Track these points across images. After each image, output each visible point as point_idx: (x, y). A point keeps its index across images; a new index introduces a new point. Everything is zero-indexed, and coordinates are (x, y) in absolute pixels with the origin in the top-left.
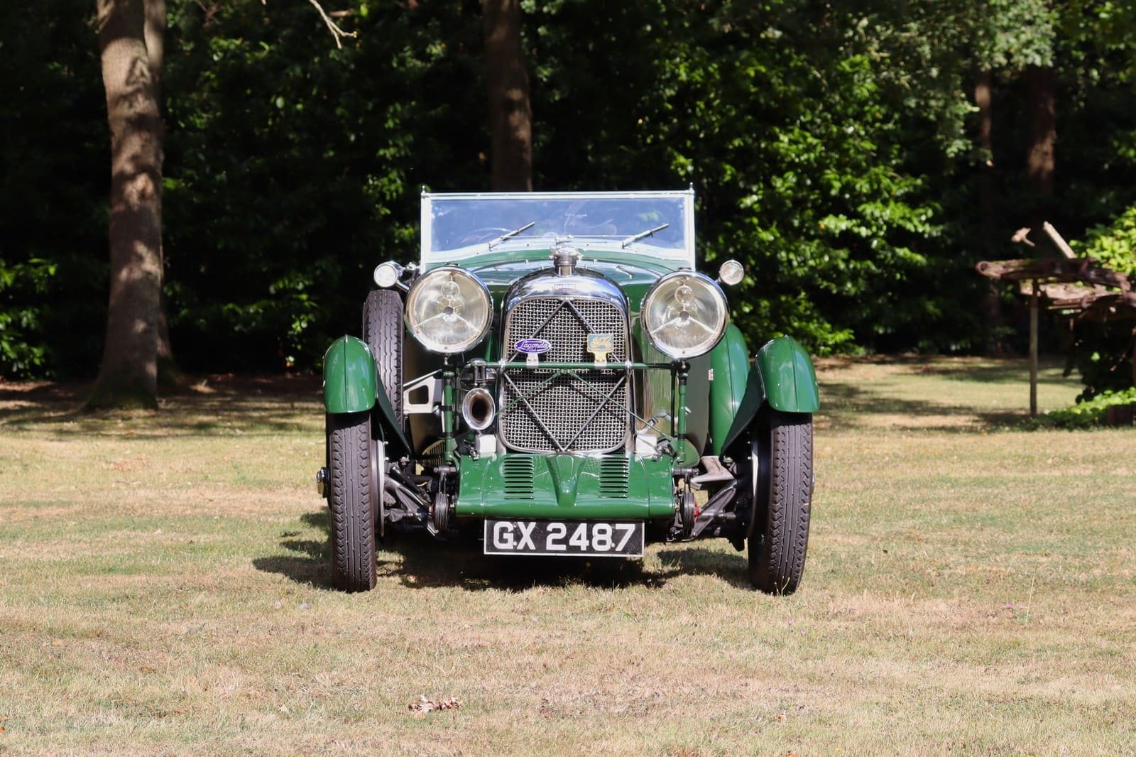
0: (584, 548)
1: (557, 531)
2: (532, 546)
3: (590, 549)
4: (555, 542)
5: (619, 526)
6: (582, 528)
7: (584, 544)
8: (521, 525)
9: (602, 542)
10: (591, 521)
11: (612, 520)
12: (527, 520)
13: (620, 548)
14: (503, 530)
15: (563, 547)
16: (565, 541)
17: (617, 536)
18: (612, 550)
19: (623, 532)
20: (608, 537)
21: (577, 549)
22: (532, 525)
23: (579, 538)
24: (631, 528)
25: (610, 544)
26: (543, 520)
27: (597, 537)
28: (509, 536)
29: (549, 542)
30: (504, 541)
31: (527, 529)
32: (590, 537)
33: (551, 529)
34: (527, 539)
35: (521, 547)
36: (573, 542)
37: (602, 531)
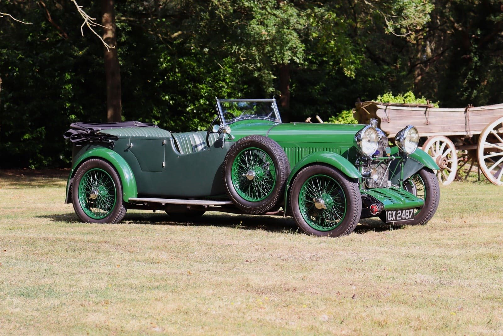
0: (404, 218)
1: (399, 213)
2: (395, 219)
3: (405, 219)
4: (399, 217)
5: (410, 210)
6: (404, 211)
8: (393, 212)
9: (407, 216)
10: (405, 210)
11: (409, 209)
12: (394, 211)
14: (390, 214)
15: (400, 218)
16: (400, 217)
17: (410, 212)
18: (409, 219)
19: (411, 212)
20: (408, 214)
21: (402, 219)
22: (395, 211)
23: (403, 215)
24: (412, 210)
25: (409, 216)
26: (397, 210)
27: (407, 214)
28: (391, 216)
29: (398, 217)
30: (390, 218)
31: (394, 213)
32: (405, 215)
33: (398, 213)
34: (394, 217)
35: (393, 219)
36: (402, 217)
37: (407, 212)
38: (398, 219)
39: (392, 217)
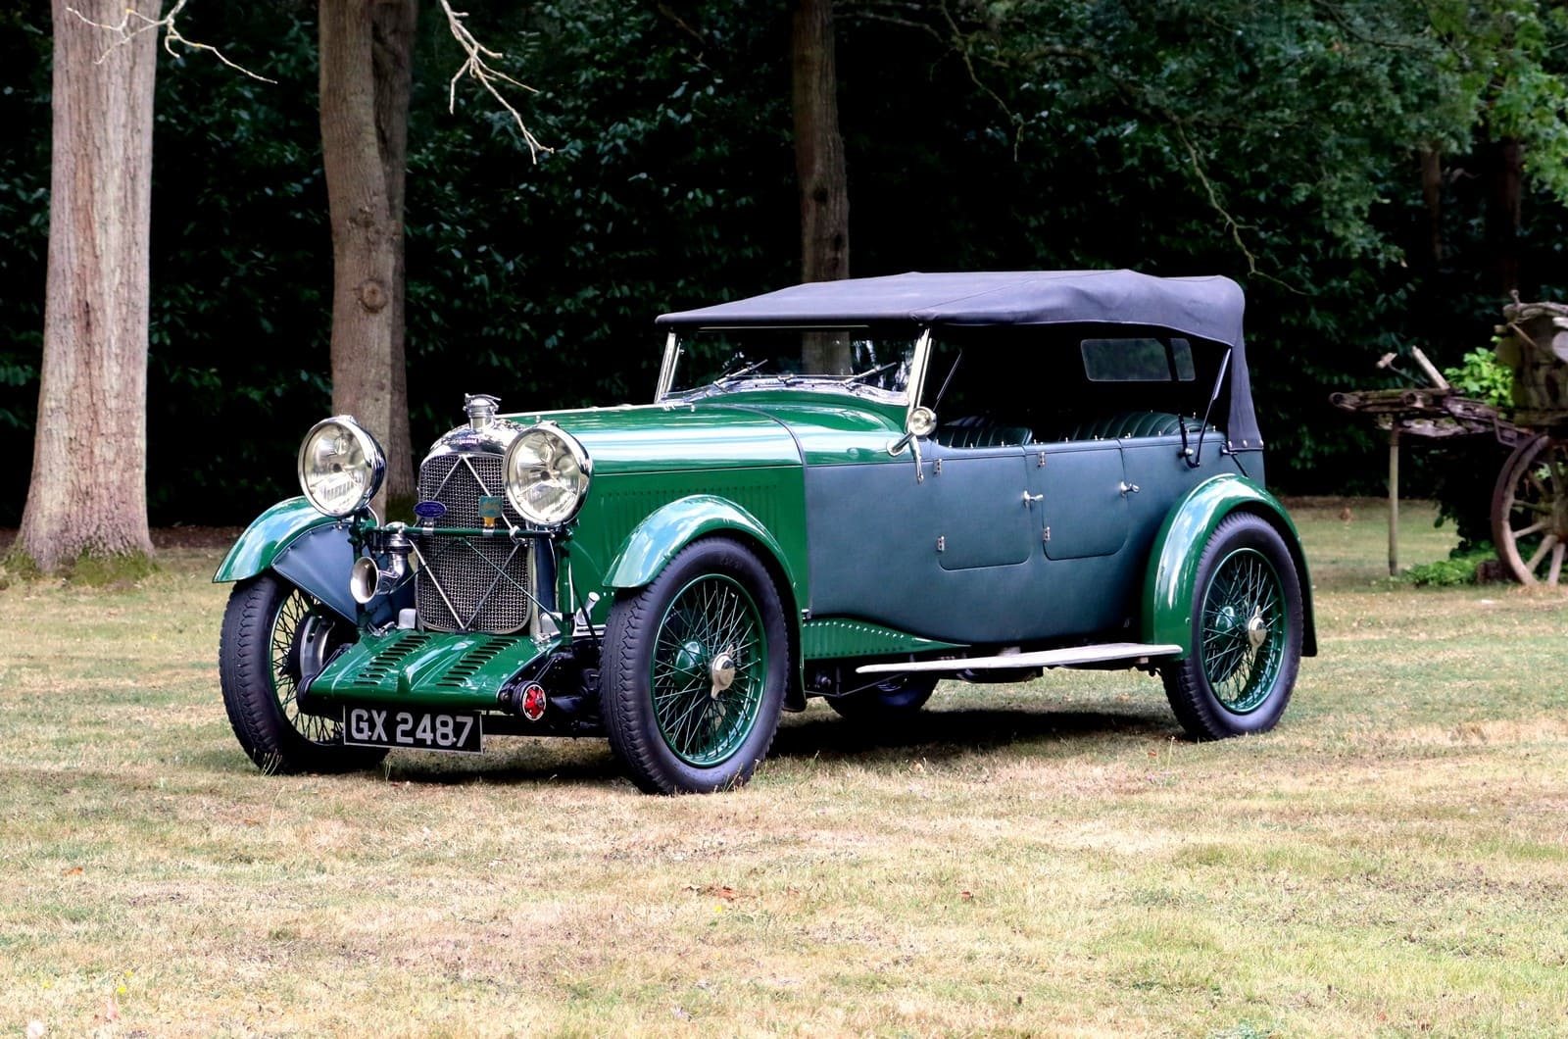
0: (429, 742)
1: (405, 722)
2: (385, 738)
3: (433, 744)
4: (405, 733)
5: (459, 719)
6: (427, 718)
7: (428, 737)
8: (376, 713)
9: (445, 736)
10: (435, 713)
11: (451, 714)
12: (379, 710)
13: (460, 744)
14: (359, 718)
15: (410, 740)
16: (411, 733)
17: (458, 729)
18: (454, 746)
19: (462, 725)
20: (449, 730)
21: (420, 743)
22: (384, 714)
23: (424, 731)
24: (470, 721)
25: (452, 739)
26: (392, 709)
27: (441, 730)
28: (364, 725)
29: (399, 733)
30: (360, 730)
31: (380, 720)
32: (434, 730)
33: (398, 718)
34: (380, 729)
35: (375, 738)
36: (419, 735)
37: (444, 724)
38: (400, 739)
39: (372, 727)
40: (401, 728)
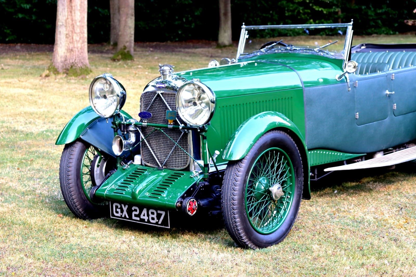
0: (146, 221)
2: (127, 217)
3: (149, 221)
4: (136, 216)
5: (159, 212)
6: (145, 210)
7: (146, 218)
8: (123, 206)
9: (153, 219)
10: (148, 208)
11: (156, 209)
12: (125, 204)
13: (160, 223)
14: (117, 207)
15: (138, 219)
16: (139, 216)
17: (159, 216)
18: (157, 223)
19: (161, 215)
20: (155, 216)
21: (143, 220)
22: (127, 206)
23: (144, 215)
24: (163, 213)
25: (156, 220)
26: (130, 205)
27: (151, 216)
28: (119, 210)
29: (133, 215)
30: (117, 212)
31: (125, 209)
32: (148, 215)
33: (133, 209)
34: (125, 213)
35: (123, 216)
36: (142, 217)
37: (153, 213)
38: (134, 217)
39: (122, 211)
40: (134, 213)
